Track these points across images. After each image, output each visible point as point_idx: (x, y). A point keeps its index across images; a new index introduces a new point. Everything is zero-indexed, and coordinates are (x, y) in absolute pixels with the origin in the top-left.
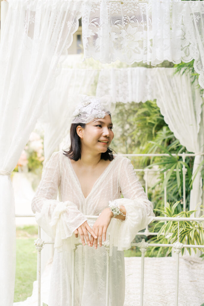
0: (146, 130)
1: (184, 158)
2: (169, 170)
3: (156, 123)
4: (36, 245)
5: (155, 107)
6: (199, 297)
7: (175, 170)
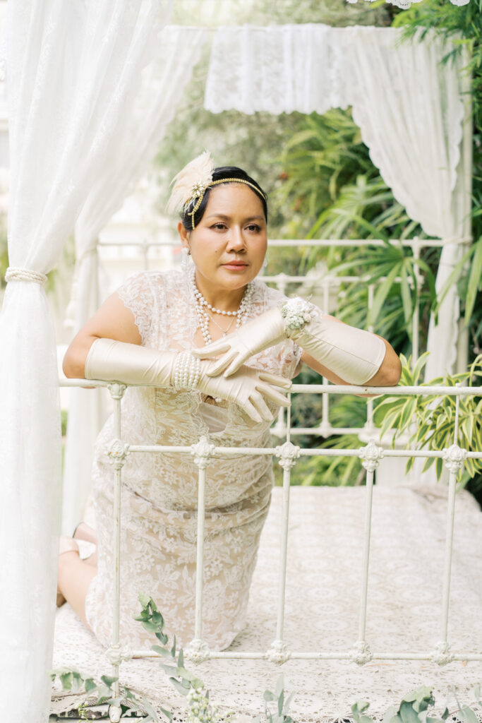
0: (313, 184)
1: (416, 251)
2: (383, 279)
3: (338, 168)
4: (110, 454)
5: (336, 129)
6: (466, 577)
7: (398, 280)
